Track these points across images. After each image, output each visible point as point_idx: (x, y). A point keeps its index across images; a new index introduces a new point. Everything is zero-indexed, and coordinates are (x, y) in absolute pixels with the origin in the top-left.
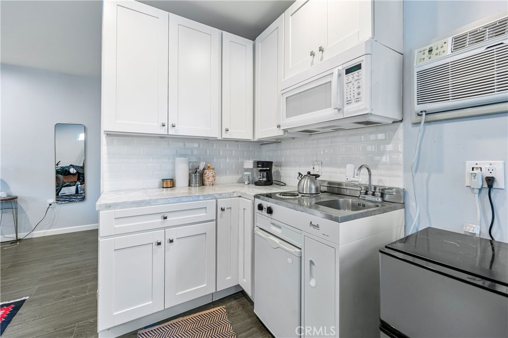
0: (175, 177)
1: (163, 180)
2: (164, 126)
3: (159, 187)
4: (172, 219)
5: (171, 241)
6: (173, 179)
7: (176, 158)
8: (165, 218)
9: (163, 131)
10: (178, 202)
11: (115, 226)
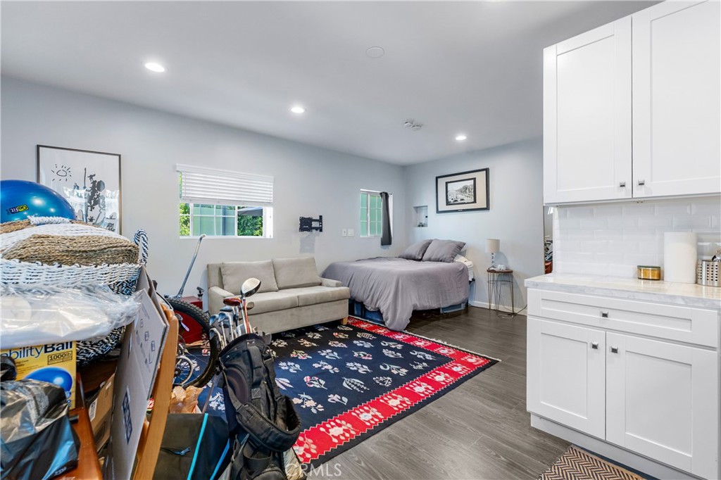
0: (663, 265)
1: (640, 267)
2: (623, 186)
3: (634, 278)
4: (614, 319)
5: (614, 351)
6: (659, 268)
7: (666, 233)
8: (605, 315)
9: (623, 194)
10: (628, 298)
11: (543, 308)
